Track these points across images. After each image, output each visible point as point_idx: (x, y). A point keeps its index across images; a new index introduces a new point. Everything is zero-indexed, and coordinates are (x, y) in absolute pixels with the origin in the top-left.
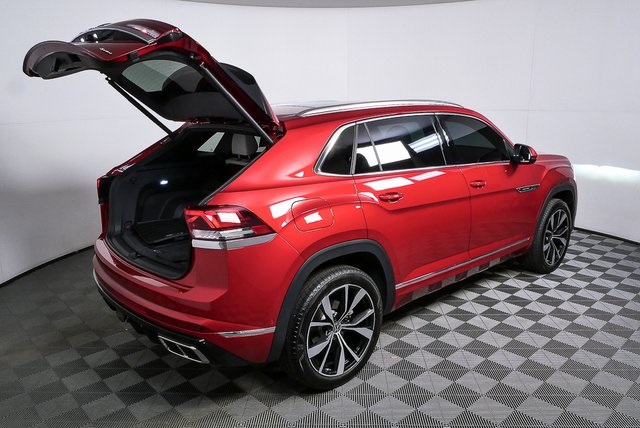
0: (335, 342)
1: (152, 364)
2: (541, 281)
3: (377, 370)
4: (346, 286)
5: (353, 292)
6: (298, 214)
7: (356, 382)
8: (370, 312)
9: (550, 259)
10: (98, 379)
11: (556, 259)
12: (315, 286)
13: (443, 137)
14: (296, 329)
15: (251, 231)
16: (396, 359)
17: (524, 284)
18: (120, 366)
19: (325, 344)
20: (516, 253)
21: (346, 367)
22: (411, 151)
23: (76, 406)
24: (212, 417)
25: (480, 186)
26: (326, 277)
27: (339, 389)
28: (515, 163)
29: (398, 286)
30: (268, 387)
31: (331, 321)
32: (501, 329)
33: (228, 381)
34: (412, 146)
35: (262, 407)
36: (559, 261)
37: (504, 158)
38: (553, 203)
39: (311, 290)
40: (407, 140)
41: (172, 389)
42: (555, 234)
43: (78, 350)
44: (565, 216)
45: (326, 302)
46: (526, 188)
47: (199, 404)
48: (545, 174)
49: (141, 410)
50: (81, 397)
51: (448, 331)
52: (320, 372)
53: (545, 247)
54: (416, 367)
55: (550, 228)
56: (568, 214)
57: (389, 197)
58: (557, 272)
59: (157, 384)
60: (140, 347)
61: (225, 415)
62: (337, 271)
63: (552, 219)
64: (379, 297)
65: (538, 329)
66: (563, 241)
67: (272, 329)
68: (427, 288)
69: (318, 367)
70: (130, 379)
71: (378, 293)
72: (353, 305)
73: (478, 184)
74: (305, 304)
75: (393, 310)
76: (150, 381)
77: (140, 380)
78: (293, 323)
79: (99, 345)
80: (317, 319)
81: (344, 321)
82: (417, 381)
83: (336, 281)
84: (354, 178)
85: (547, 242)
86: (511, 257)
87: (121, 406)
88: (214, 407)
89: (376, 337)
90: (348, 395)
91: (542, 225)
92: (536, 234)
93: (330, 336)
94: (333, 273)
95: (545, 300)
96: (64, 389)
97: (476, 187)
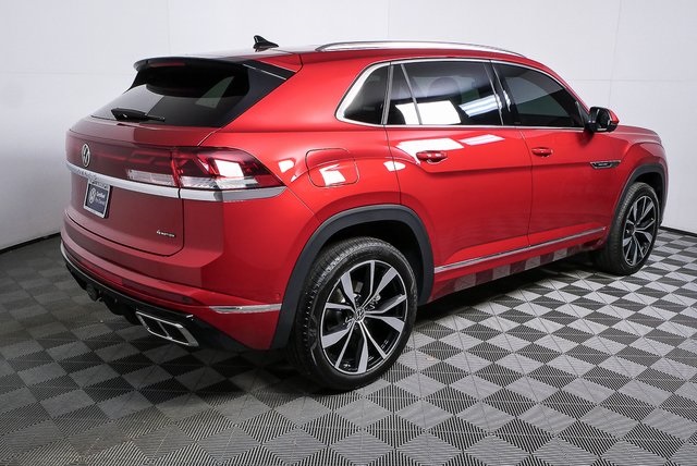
0: (357, 333)
1: (130, 359)
2: (618, 283)
3: (408, 372)
4: (372, 262)
5: (380, 271)
6: (312, 165)
7: (381, 384)
8: (402, 298)
9: (631, 257)
10: (62, 373)
11: (638, 258)
12: (333, 258)
13: (503, 99)
14: (308, 310)
15: (253, 181)
16: (432, 361)
17: (597, 286)
18: (91, 360)
19: (343, 333)
20: (587, 244)
21: (370, 365)
22: (462, 113)
23: (34, 401)
24: (201, 416)
25: (545, 155)
26: (347, 248)
27: (359, 391)
28: (590, 132)
29: (438, 270)
30: (272, 386)
31: (351, 304)
32: (566, 333)
33: (223, 379)
34: (464, 107)
35: (264, 408)
36: (642, 262)
37: (577, 125)
38: (636, 187)
39: (328, 263)
40: (457, 100)
41: (153, 386)
42: (638, 226)
43: (41, 342)
44: (651, 205)
45: (346, 279)
46: (603, 163)
47: (185, 403)
48: (627, 149)
49: (113, 407)
50: (40, 392)
51: (499, 333)
52: (337, 367)
53: (625, 242)
54: (456, 370)
55: (631, 218)
56: (656, 205)
57: (430, 155)
58: (639, 274)
59: (136, 380)
60: (116, 340)
61: (218, 416)
62: (361, 242)
63: (635, 207)
64: (413, 280)
65: (612, 334)
66: (648, 236)
67: (278, 307)
68: (474, 277)
69: (335, 361)
70: (103, 374)
71: (412, 276)
72: (381, 287)
73: (542, 151)
74: (320, 280)
75: (430, 300)
76: (126, 377)
77: (114, 375)
78: (305, 302)
79: (67, 338)
80: (335, 300)
81: (369, 307)
82: (457, 386)
83: (359, 255)
84: (385, 129)
85: (627, 236)
86: (581, 249)
87: (90, 402)
88: (204, 406)
89: (408, 331)
90: (371, 398)
91: (622, 214)
92: (614, 224)
93: (351, 324)
94: (357, 244)
95: (622, 304)
96: (21, 383)
97: (540, 155)
